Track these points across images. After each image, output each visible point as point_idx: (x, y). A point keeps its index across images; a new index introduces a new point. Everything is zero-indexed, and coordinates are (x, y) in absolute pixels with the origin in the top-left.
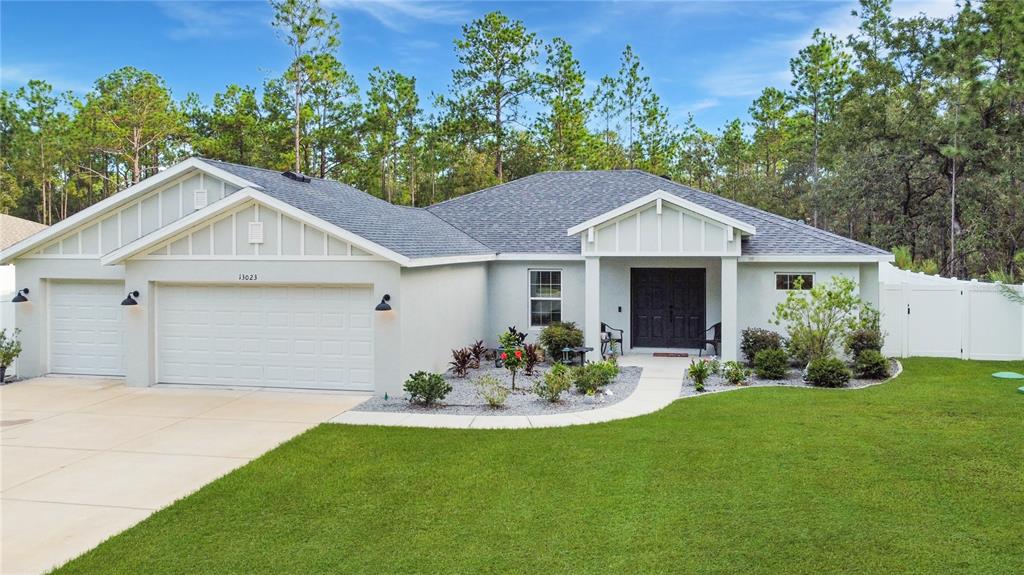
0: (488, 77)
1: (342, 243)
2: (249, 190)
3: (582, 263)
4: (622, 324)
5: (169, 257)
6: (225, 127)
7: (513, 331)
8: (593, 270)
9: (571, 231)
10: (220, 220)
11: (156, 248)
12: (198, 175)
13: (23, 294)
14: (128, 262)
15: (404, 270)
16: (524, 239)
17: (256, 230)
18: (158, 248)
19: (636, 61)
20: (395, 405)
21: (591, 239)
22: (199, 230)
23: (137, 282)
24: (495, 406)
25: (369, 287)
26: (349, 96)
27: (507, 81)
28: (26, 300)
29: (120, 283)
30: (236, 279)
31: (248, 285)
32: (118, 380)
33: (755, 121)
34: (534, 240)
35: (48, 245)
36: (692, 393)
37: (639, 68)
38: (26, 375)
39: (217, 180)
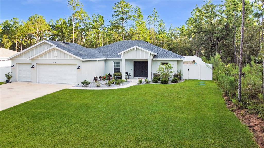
0: (120, 16)
1: (71, 56)
2: (54, 46)
3: (121, 60)
4: (132, 72)
5: (40, 59)
6: (58, 28)
7: (109, 74)
8: (123, 61)
9: (119, 54)
10: (49, 52)
11: (37, 57)
12: (45, 43)
13: (13, 66)
14: (32, 60)
15: (83, 61)
16: (113, 55)
17: (55, 53)
18: (38, 57)
19: (156, 12)
20: (80, 86)
21: (123, 55)
22: (45, 54)
23: (34, 63)
24: (98, 86)
25: (76, 64)
26: (88, 20)
27: (125, 17)
28: (13, 67)
29: (31, 64)
30: (52, 63)
31: (54, 64)
32: (31, 82)
33: (187, 26)
34: (115, 55)
35: (17, 56)
36: (138, 85)
37: (157, 13)
38: (13, 81)
39: (49, 44)
